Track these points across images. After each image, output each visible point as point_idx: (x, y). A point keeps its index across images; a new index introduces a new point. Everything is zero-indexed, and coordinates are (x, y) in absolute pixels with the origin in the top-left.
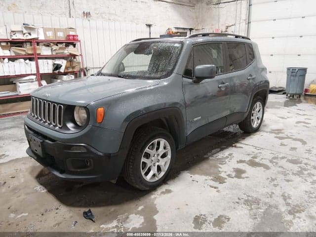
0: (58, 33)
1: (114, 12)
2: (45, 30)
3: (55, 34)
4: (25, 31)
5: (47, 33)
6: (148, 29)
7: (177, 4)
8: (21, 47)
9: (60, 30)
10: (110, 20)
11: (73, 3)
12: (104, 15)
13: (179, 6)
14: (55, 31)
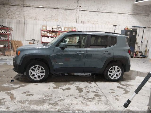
0: (69, 29)
1: (97, 21)
2: (65, 28)
3: (68, 29)
4: (57, 28)
5: (65, 29)
6: (114, 27)
7: (136, 15)
8: (55, 33)
9: (70, 28)
10: (94, 23)
11: (78, 18)
12: (91, 22)
13: (137, 16)
14: (68, 28)
